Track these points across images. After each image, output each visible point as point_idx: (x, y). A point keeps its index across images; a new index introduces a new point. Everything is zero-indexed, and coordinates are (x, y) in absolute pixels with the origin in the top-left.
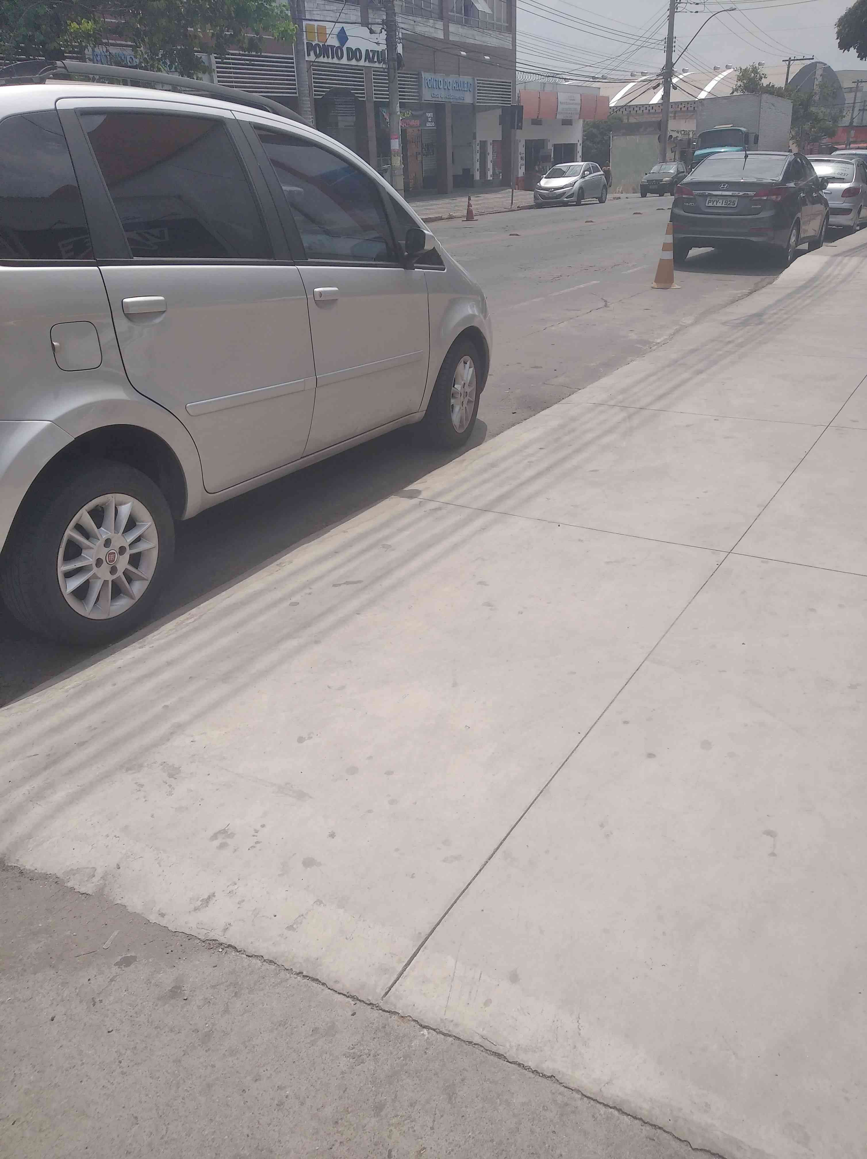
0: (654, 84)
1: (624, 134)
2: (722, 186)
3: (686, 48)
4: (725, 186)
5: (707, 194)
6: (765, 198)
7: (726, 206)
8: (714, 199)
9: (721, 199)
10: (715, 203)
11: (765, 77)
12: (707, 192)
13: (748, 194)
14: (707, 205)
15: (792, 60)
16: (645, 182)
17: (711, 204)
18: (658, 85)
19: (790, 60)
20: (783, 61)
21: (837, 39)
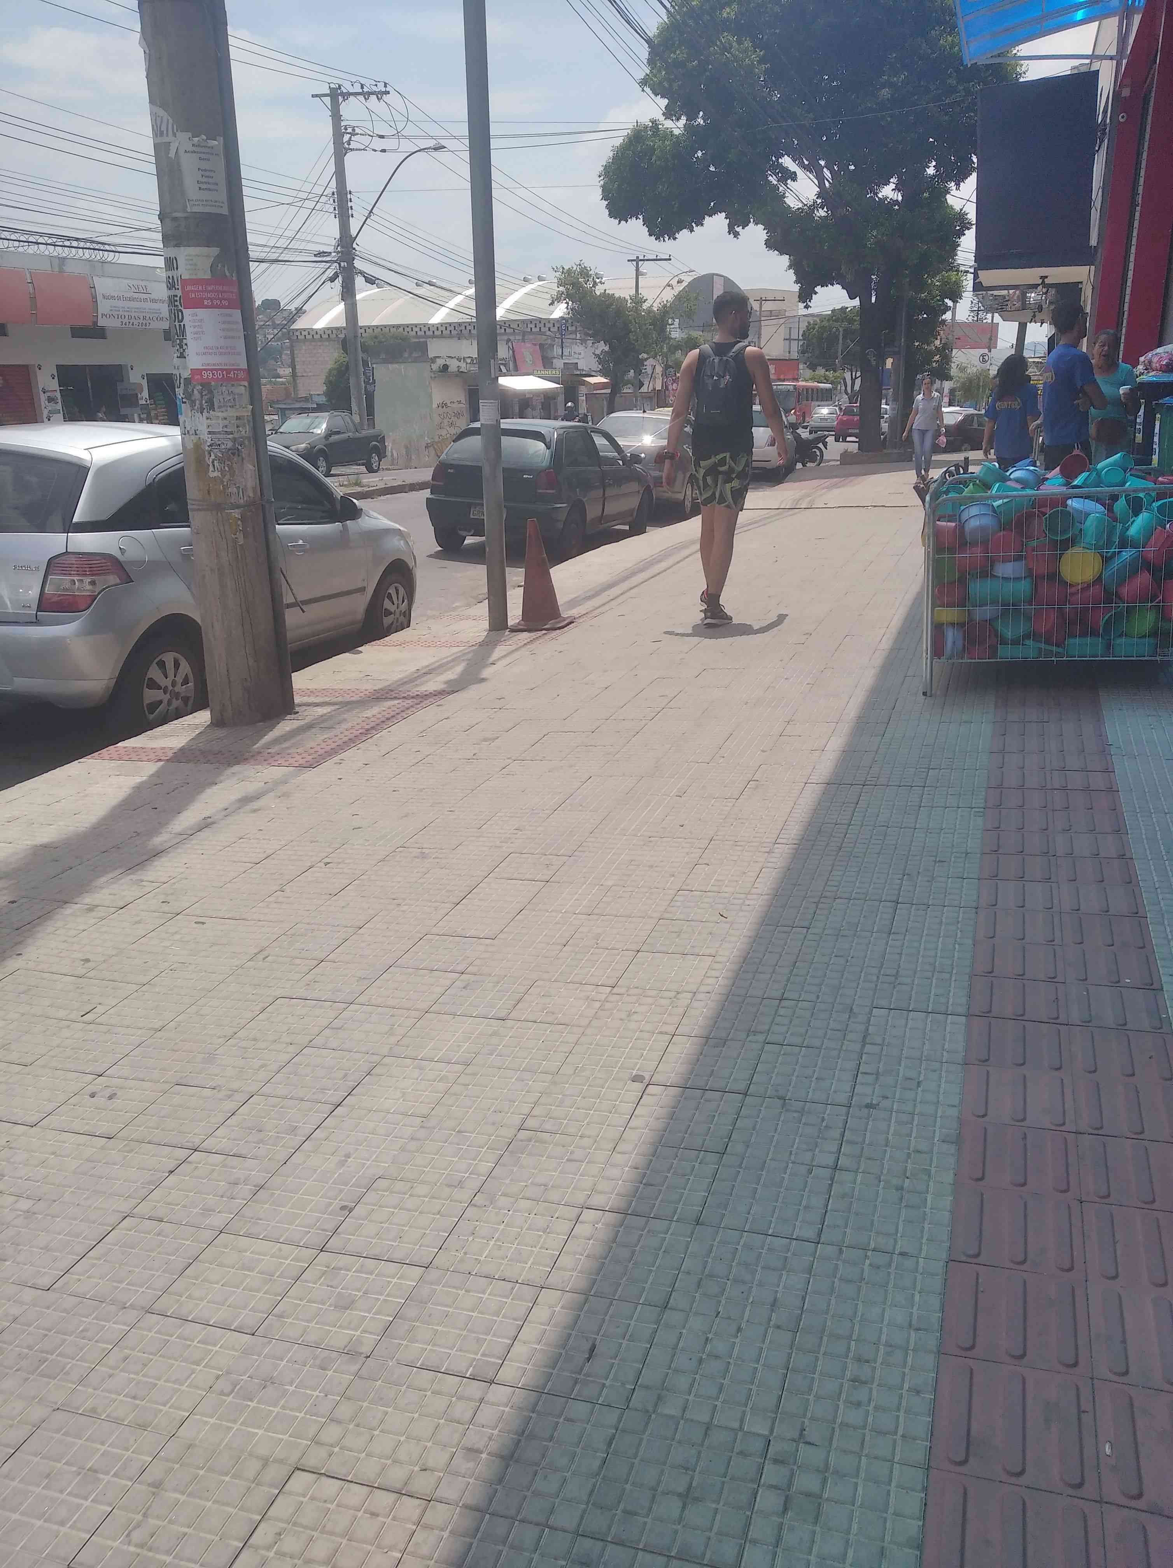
3: (371, 211)
11: (601, 283)
15: (641, 260)
19: (637, 260)
20: (628, 261)
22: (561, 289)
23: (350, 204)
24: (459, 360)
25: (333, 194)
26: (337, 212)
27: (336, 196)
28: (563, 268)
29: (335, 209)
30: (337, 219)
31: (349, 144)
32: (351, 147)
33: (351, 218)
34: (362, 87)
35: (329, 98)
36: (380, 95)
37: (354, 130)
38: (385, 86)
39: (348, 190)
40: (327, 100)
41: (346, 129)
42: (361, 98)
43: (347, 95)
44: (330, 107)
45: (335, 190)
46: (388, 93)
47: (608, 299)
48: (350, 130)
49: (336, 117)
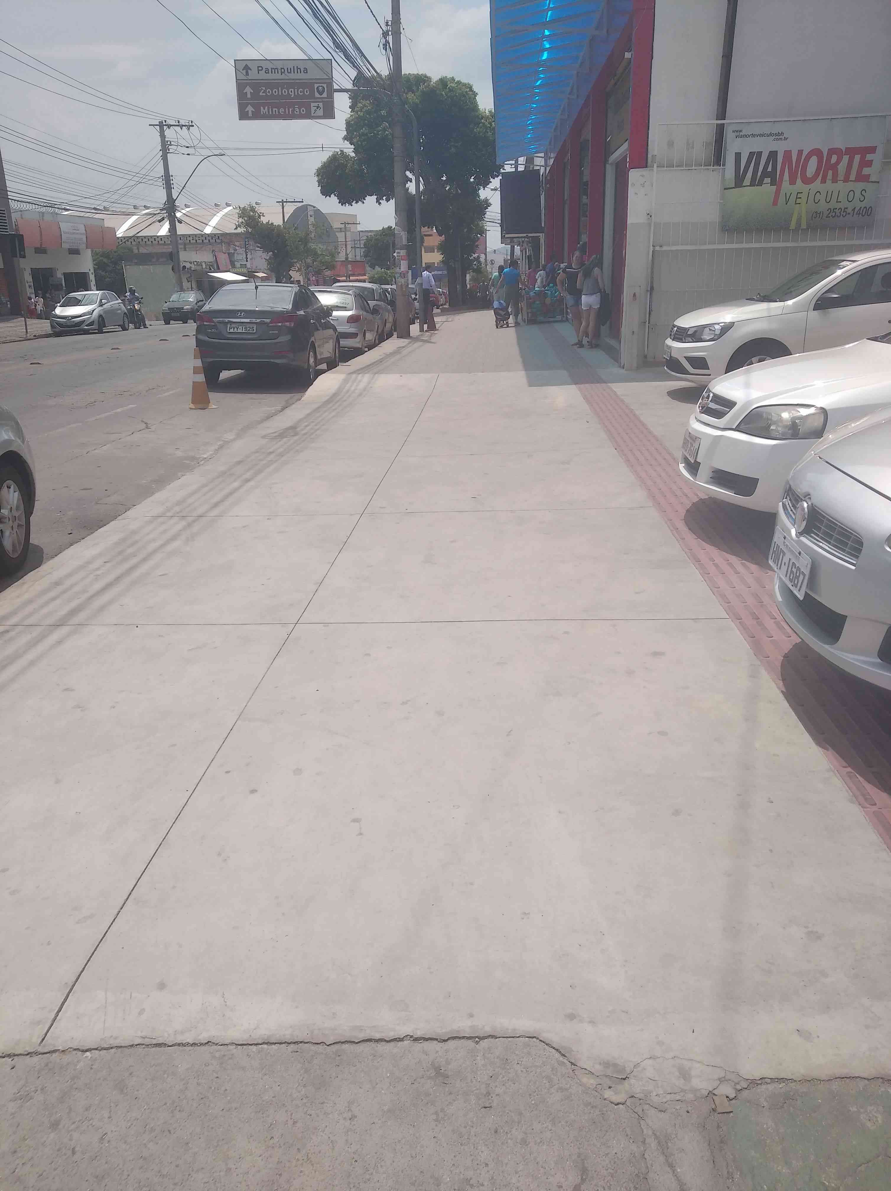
0: (159, 218)
1: (136, 264)
2: (239, 314)
3: (184, 186)
4: (242, 314)
5: (227, 321)
6: (280, 324)
7: (246, 332)
8: (234, 325)
9: (240, 326)
10: (236, 329)
11: (263, 216)
12: (227, 320)
13: (264, 321)
14: (228, 331)
15: (285, 202)
16: (166, 310)
17: (232, 330)
18: (163, 219)
19: (283, 202)
20: (277, 202)
21: (319, 186)
22: (241, 220)
23: (172, 182)
24: (191, 263)
25: (162, 176)
26: (165, 186)
27: (164, 178)
28: (240, 207)
29: (163, 184)
30: (165, 190)
31: (169, 150)
32: (170, 152)
33: (172, 189)
34: (179, 122)
35: (158, 127)
36: (189, 127)
37: (170, 143)
38: (192, 123)
39: (171, 175)
40: (158, 128)
41: (167, 143)
42: (179, 128)
43: (169, 126)
44: (159, 131)
45: (163, 175)
46: (193, 126)
47: (270, 227)
48: (169, 143)
49: (163, 136)
